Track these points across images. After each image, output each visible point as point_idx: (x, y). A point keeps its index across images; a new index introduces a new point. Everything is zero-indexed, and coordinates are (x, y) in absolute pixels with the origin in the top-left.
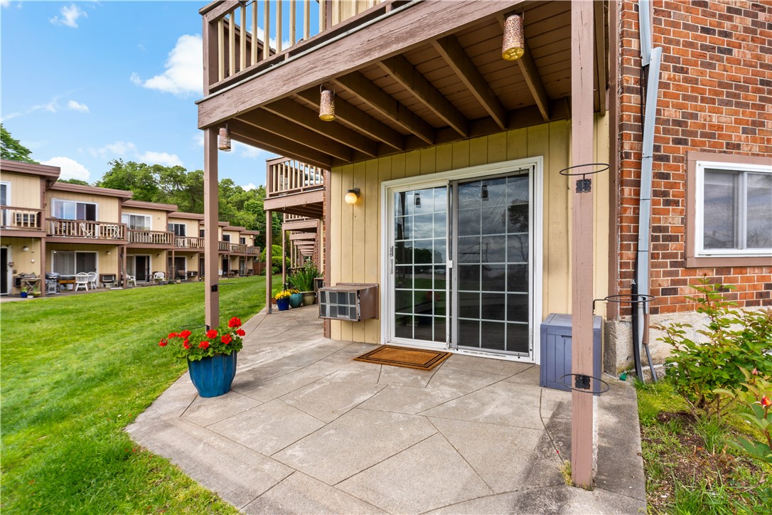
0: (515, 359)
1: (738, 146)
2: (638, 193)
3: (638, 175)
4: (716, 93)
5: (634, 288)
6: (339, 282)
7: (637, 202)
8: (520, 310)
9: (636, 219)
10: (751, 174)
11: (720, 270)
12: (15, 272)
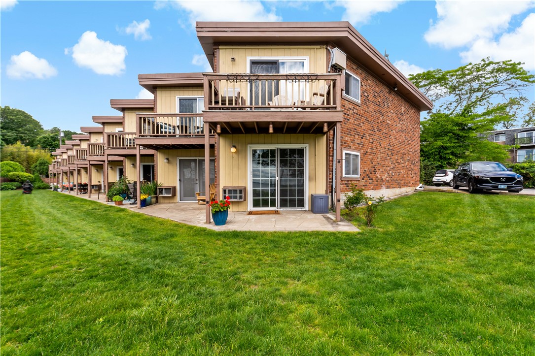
0: (300, 209)
1: (350, 147)
2: (333, 159)
3: (333, 153)
4: (347, 131)
5: (332, 185)
6: (225, 186)
7: (333, 161)
8: (301, 193)
9: (333, 166)
10: (353, 155)
11: (348, 181)
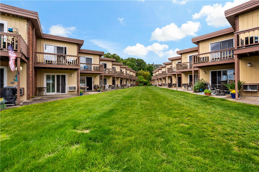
12: (94, 84)
